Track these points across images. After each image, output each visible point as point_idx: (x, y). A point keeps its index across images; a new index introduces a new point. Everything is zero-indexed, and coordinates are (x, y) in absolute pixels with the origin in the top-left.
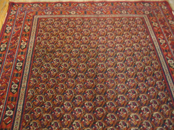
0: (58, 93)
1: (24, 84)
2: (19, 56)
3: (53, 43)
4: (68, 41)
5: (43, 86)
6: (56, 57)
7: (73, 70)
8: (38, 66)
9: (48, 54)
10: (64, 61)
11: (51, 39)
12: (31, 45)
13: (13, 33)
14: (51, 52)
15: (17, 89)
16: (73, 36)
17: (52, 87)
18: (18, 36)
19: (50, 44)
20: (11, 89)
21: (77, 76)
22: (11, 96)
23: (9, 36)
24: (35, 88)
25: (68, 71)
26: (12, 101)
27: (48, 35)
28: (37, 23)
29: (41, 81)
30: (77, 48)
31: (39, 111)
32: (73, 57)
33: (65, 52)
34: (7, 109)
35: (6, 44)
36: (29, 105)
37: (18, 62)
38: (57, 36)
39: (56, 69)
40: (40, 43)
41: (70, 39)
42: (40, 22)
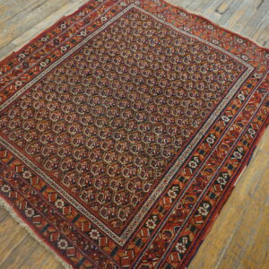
0: (170, 108)
1: (198, 137)
2: (187, 178)
3: (134, 166)
4: (113, 156)
5: (179, 122)
6: (144, 145)
7: (138, 117)
8: (171, 147)
9: (151, 155)
10: (140, 133)
11: (131, 176)
12: (163, 185)
13: (178, 228)
14: (145, 155)
15: (209, 136)
16: (102, 159)
17: (172, 116)
18: (174, 217)
19: (137, 168)
20: (215, 140)
21: (140, 110)
22: (218, 133)
23: (188, 227)
24: (188, 125)
25: (145, 120)
26: (219, 128)
27: (130, 186)
28: (128, 224)
29: (179, 128)
30: (112, 139)
31: (196, 104)
32: (126, 132)
33: (129, 143)
34: (227, 123)
35: (197, 213)
36: (203, 114)
37: (193, 170)
38: (120, 173)
39: (154, 131)
40: (149, 179)
41: (107, 158)
42: (124, 222)
